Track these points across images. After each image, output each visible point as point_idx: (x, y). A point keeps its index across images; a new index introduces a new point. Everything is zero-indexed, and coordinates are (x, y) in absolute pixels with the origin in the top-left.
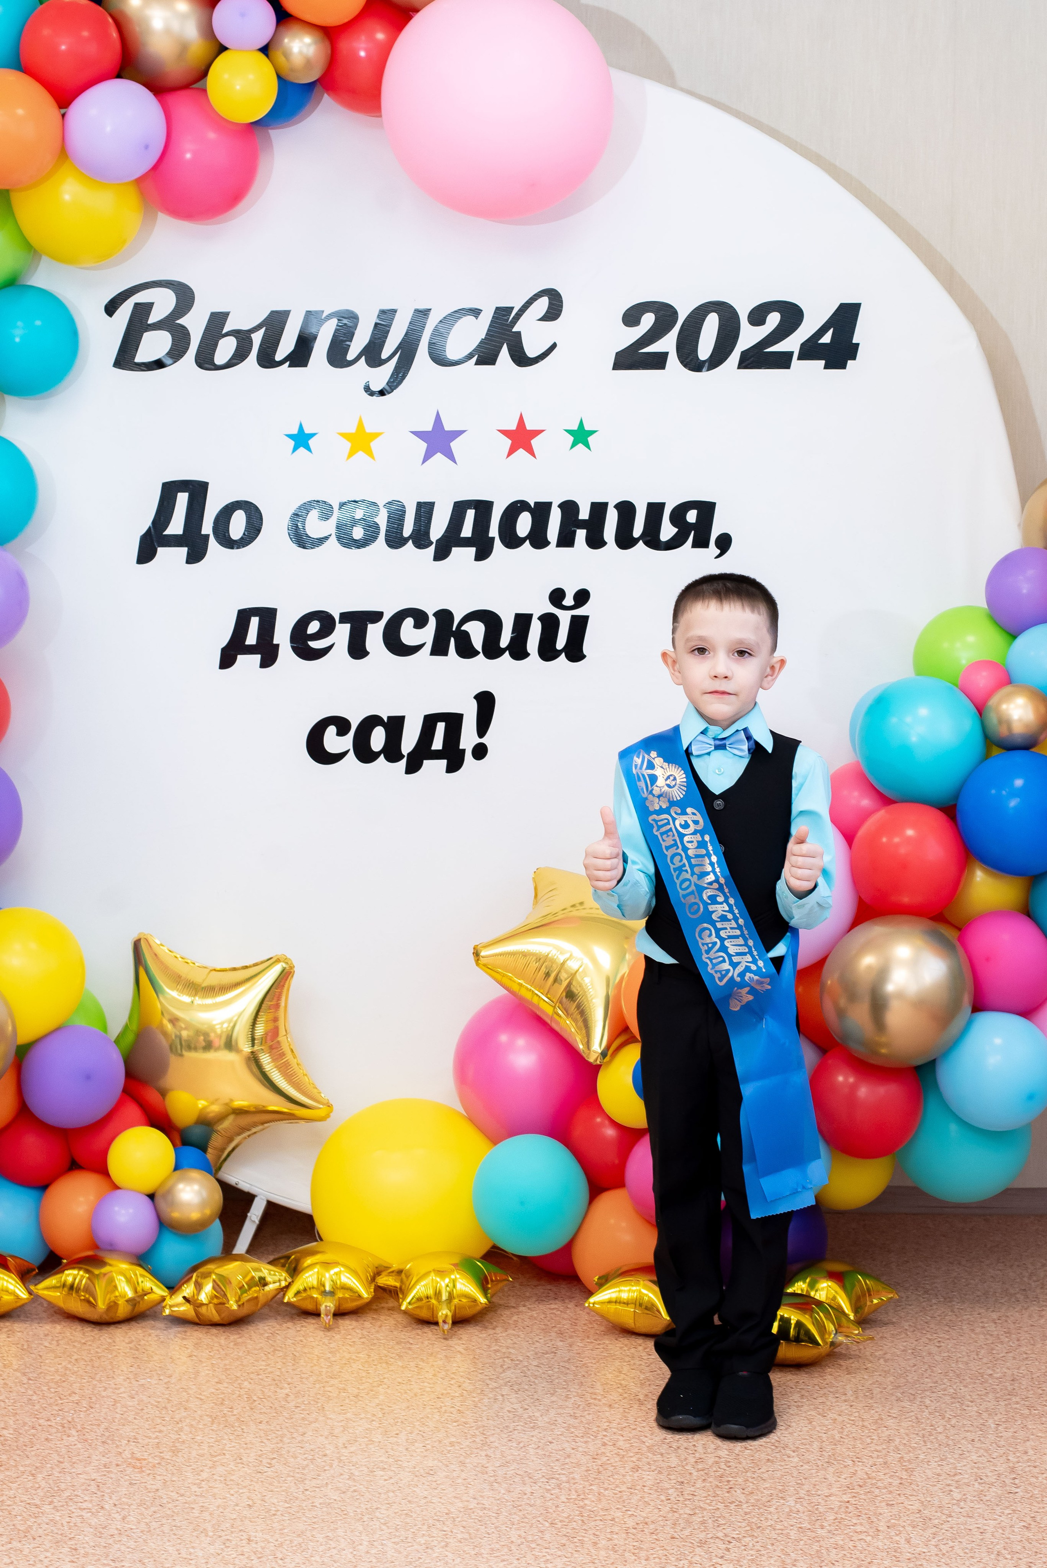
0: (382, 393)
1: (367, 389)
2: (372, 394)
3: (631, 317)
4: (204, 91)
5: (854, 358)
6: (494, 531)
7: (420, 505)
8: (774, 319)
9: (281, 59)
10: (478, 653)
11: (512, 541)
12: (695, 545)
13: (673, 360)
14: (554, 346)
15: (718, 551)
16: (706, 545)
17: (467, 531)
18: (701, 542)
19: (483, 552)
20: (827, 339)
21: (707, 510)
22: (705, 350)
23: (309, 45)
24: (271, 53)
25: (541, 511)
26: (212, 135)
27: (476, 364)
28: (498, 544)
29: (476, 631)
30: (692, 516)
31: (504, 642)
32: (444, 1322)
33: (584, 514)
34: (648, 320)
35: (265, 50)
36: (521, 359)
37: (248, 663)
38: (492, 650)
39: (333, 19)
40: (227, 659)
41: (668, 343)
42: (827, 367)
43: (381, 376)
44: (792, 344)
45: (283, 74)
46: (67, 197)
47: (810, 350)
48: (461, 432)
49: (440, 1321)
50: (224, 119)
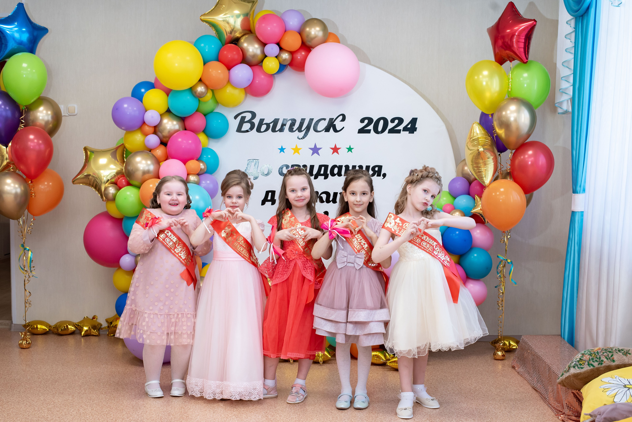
0: (302, 138)
1: (298, 138)
2: (300, 139)
3: (362, 121)
4: (262, 66)
5: (416, 131)
6: (329, 172)
7: (311, 166)
8: (396, 121)
9: (280, 59)
10: (324, 202)
11: (333, 174)
12: (377, 176)
13: (372, 131)
14: (344, 128)
15: (383, 177)
16: (380, 176)
17: (322, 172)
18: (379, 175)
19: (326, 177)
20: (409, 126)
21: (380, 167)
22: (380, 129)
23: (287, 56)
24: (278, 57)
25: (340, 168)
26: (263, 77)
27: (325, 132)
28: (329, 175)
29: (324, 197)
30: (377, 169)
31: (331, 199)
32: (321, 362)
33: (351, 168)
34: (366, 121)
35: (276, 57)
36: (336, 131)
37: (268, 204)
38: (328, 201)
39: (293, 49)
40: (263, 203)
41: (371, 127)
42: (409, 133)
43: (302, 134)
44: (401, 127)
45: (281, 62)
46: (228, 91)
47: (405, 129)
48: (321, 148)
49: (320, 361)
50: (265, 72)
